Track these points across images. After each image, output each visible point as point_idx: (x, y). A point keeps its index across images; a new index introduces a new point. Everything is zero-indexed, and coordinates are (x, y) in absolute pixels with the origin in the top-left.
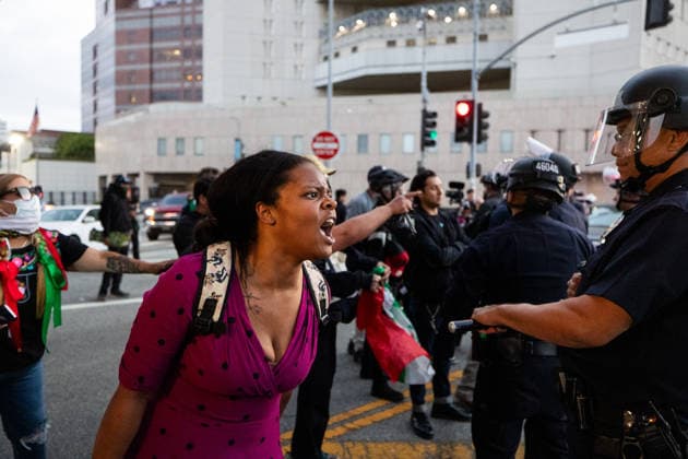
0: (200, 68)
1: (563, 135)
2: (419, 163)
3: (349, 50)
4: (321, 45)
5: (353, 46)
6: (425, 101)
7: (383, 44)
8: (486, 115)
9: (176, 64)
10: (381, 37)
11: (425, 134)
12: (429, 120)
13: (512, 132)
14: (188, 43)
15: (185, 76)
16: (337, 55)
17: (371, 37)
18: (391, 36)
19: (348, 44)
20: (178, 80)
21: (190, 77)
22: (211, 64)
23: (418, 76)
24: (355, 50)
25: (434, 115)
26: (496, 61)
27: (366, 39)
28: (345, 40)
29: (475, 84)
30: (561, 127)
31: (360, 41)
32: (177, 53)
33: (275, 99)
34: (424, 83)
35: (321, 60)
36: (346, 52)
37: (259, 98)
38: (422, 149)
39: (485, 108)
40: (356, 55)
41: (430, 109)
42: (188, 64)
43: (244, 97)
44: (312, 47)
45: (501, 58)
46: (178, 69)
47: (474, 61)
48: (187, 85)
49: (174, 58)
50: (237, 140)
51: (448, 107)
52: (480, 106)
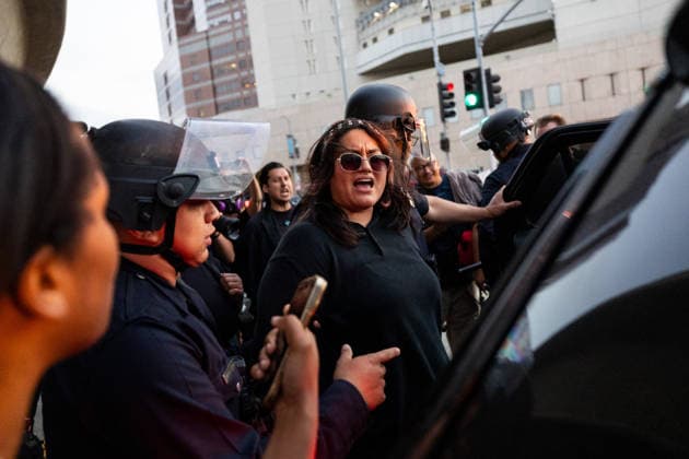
0: (253, 76)
1: (615, 78)
2: (442, 135)
3: (386, 32)
4: (358, 33)
6: (439, 75)
7: (418, 20)
8: (497, 79)
9: (235, 76)
10: (415, 14)
11: (443, 106)
12: (445, 92)
13: (559, 84)
14: (241, 55)
15: (243, 85)
16: (375, 40)
17: (406, 17)
19: (384, 28)
20: (238, 90)
21: (247, 86)
22: (261, 71)
24: (391, 32)
25: (451, 86)
26: (496, 26)
27: (401, 19)
28: (380, 25)
29: (479, 51)
30: (613, 71)
31: (395, 22)
32: (234, 66)
33: (322, 91)
34: (437, 59)
35: (361, 46)
36: (383, 36)
37: (308, 94)
38: (443, 121)
39: (494, 72)
40: (393, 36)
41: (446, 81)
42: (244, 74)
43: (294, 96)
44: (349, 39)
45: (502, 20)
46: (236, 80)
47: (476, 29)
48: (245, 93)
49: (233, 71)
50: (289, 136)
51: (454, 74)
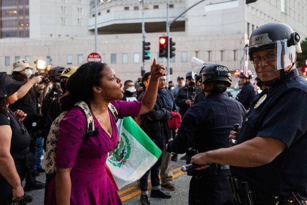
0: (28, 20)
1: (211, 53)
2: (142, 68)
3: (105, 11)
4: (91, 9)
5: (108, 9)
6: (144, 37)
7: (122, 8)
8: (174, 44)
9: (16, 18)
10: (122, 5)
11: (145, 53)
12: (146, 46)
13: (186, 52)
14: (21, 7)
15: (20, 24)
16: (99, 14)
17: (117, 5)
18: (126, 4)
19: (105, 9)
20: (16, 26)
21: (22, 25)
22: (34, 18)
23: (140, 24)
24: (108, 11)
25: (149, 44)
26: (178, 18)
27: (114, 6)
28: (103, 7)
29: (168, 28)
30: (210, 50)
31: (111, 7)
32: (15, 12)
33: (68, 36)
34: (143, 28)
35: (92, 16)
36: (104, 13)
37: (60, 36)
38: (143, 61)
40: (109, 14)
41: (147, 41)
42: (21, 18)
43: (51, 35)
44: (86, 10)
45: (180, 16)
46: (16, 20)
47: (167, 18)
48: (21, 29)
49: (13, 15)
50: (48, 57)
51: (155, 40)
52: (171, 39)
